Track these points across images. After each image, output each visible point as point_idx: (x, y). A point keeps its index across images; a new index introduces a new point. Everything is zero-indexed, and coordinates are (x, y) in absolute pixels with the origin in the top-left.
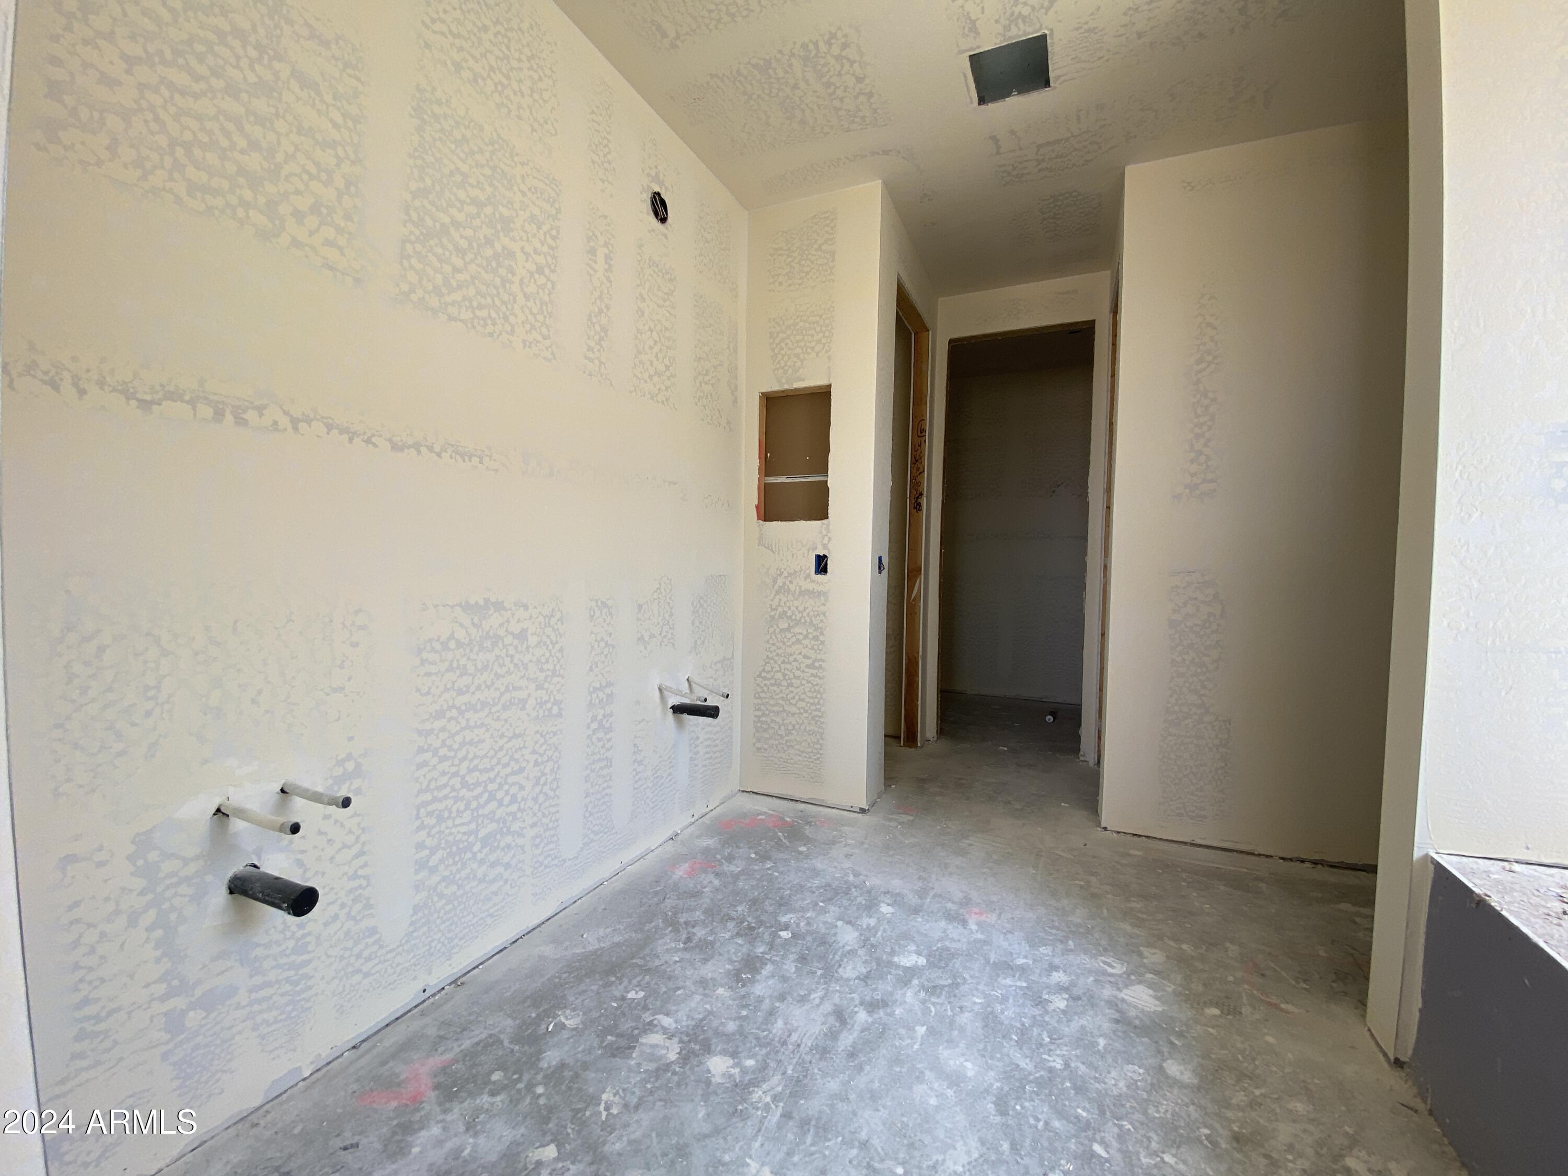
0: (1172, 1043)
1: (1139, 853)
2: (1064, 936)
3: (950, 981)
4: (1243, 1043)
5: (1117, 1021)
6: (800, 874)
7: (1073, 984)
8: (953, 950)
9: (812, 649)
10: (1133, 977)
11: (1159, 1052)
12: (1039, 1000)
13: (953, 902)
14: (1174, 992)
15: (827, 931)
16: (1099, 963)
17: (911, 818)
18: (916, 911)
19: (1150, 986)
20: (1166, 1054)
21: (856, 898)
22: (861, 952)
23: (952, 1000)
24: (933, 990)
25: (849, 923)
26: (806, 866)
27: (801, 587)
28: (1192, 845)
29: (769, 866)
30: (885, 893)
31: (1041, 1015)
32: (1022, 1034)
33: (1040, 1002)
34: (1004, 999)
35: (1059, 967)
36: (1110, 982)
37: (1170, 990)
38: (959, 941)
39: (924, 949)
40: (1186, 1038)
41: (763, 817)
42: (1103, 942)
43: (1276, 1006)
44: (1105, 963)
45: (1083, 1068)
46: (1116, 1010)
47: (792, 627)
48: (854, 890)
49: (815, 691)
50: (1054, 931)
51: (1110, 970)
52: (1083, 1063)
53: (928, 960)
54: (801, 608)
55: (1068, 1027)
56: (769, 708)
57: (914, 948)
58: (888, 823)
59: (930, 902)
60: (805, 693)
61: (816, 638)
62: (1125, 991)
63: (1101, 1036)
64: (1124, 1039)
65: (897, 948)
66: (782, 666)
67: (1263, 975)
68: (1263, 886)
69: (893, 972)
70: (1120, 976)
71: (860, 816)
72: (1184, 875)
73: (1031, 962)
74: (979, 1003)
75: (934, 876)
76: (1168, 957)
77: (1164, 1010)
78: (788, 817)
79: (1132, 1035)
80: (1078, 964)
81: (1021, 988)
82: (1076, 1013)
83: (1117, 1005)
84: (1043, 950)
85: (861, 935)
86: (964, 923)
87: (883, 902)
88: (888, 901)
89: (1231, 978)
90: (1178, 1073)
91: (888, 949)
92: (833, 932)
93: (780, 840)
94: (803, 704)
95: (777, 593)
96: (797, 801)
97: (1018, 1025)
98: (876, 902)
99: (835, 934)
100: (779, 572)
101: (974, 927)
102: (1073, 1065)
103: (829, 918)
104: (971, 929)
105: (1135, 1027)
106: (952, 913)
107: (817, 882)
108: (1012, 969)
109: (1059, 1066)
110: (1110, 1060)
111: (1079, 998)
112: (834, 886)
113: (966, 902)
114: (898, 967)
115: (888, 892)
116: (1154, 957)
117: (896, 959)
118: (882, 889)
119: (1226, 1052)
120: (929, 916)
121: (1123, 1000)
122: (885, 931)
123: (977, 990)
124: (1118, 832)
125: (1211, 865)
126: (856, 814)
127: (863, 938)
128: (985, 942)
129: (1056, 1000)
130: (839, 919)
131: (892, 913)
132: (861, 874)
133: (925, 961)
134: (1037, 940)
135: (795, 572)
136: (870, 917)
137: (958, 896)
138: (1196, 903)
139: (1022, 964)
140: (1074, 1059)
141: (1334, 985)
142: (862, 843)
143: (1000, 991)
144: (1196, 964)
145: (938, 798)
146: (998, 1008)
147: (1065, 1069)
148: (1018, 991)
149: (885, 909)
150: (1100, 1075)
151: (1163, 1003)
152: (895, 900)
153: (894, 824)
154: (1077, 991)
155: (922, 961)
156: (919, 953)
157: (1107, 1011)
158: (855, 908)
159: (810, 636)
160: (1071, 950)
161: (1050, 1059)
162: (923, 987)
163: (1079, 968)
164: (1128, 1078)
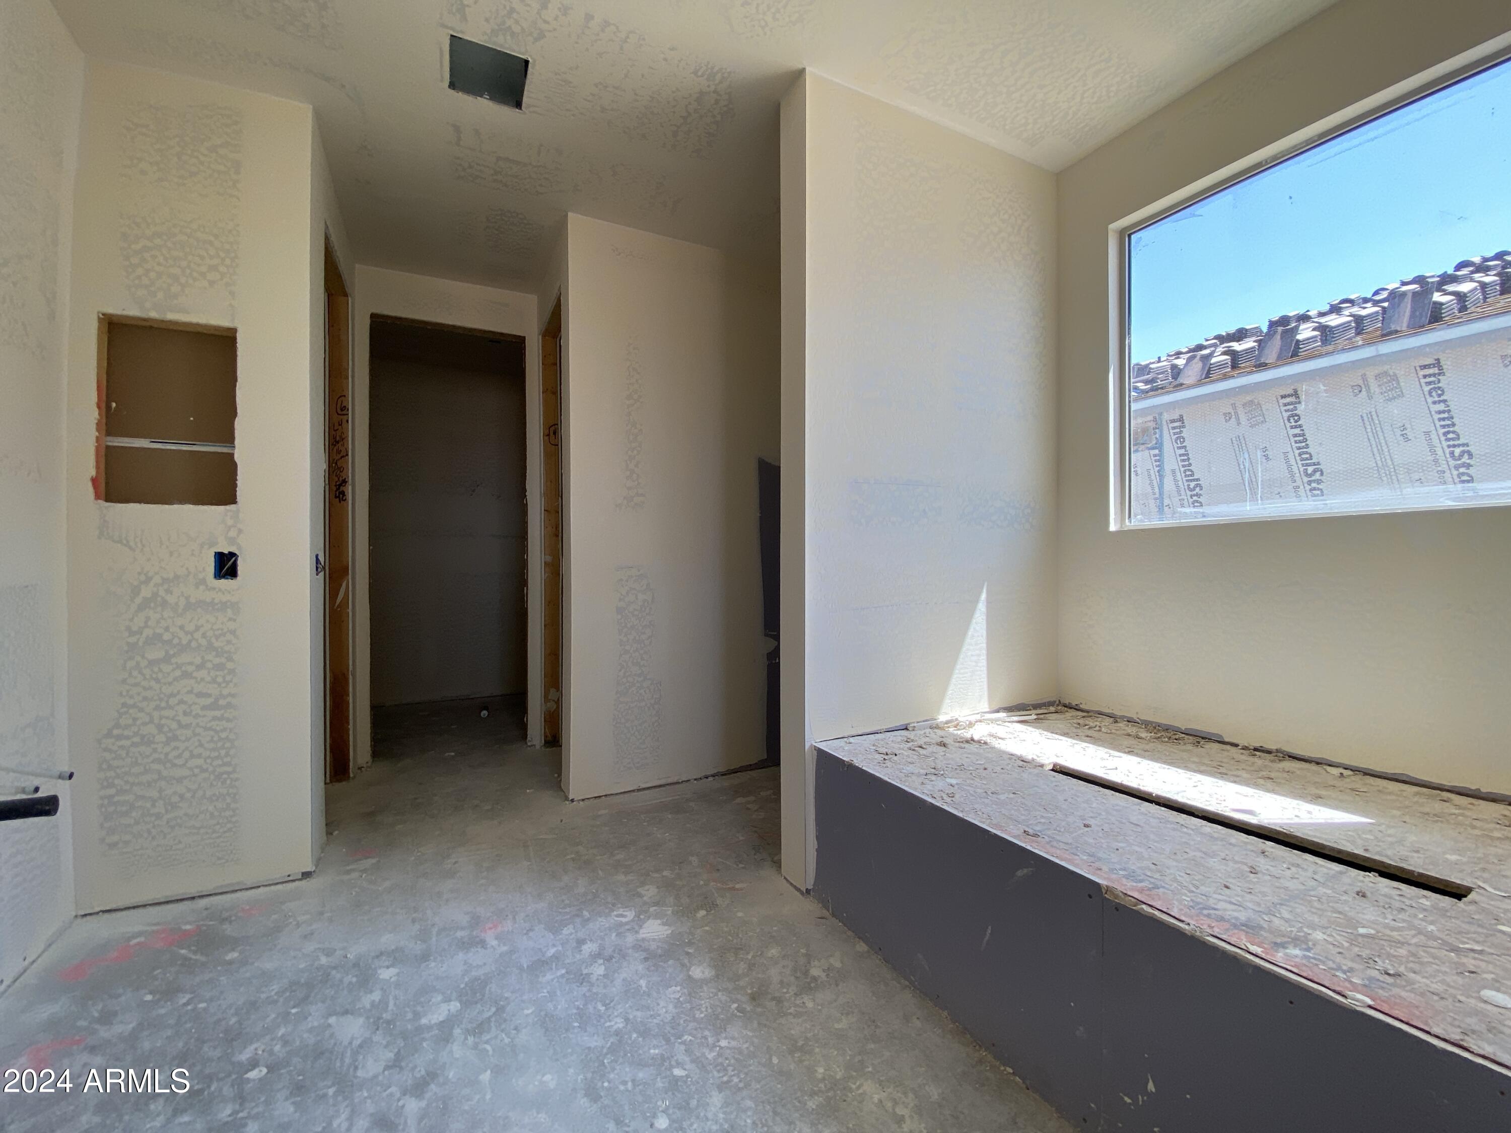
0: (688, 953)
1: (607, 811)
2: (578, 910)
3: (493, 1009)
4: (727, 927)
5: (646, 959)
6: (242, 989)
7: (602, 948)
8: (482, 977)
9: (214, 681)
10: (642, 917)
11: (683, 965)
12: (582, 977)
13: (462, 929)
14: (673, 912)
15: (319, 1038)
16: (613, 919)
17: (374, 861)
18: (425, 957)
19: (656, 916)
20: (688, 964)
21: (341, 981)
22: (376, 1038)
23: (503, 1026)
24: (479, 1029)
25: (346, 1012)
26: (248, 975)
27: (187, 598)
28: (639, 790)
29: (184, 1000)
30: (377, 957)
31: (589, 990)
32: (581, 1018)
33: (583, 979)
34: (552, 995)
35: (585, 939)
36: (628, 930)
37: (669, 912)
38: (485, 964)
39: (451, 993)
40: (694, 943)
41: (142, 939)
42: (610, 899)
43: (733, 889)
44: (617, 916)
45: (639, 1014)
46: (642, 951)
47: (174, 655)
48: (334, 972)
49: (220, 739)
50: (568, 910)
51: (624, 920)
52: (638, 1010)
53: (461, 1002)
54: (191, 627)
55: (614, 986)
56: (131, 779)
57: (440, 998)
58: (346, 877)
59: (437, 940)
60: (201, 745)
61: (220, 667)
62: (641, 931)
63: (641, 978)
64: (657, 971)
65: (419, 1008)
66: (156, 714)
67: (718, 870)
68: (692, 804)
69: (427, 1035)
70: (633, 921)
71: (304, 882)
72: (643, 816)
73: (560, 948)
74: (532, 1013)
75: (429, 912)
76: (658, 887)
77: (672, 931)
78: (186, 924)
79: (661, 963)
80: (599, 929)
81: (562, 976)
82: (614, 972)
83: (641, 946)
84: (566, 931)
85: (368, 1018)
86: (483, 943)
87: (380, 967)
88: (387, 963)
89: (702, 883)
90: (701, 974)
91: (410, 1016)
92: (327, 1033)
93: (186, 959)
94: (200, 762)
95: (141, 608)
96: (193, 898)
97: (575, 1011)
98: (370, 972)
99: (332, 1035)
100: (143, 578)
101: (494, 943)
102: (631, 1017)
103: (314, 1021)
104: (492, 946)
105: (660, 956)
106: (466, 940)
107: (275, 987)
108: (547, 963)
109: (621, 1026)
110: (655, 994)
111: (611, 957)
112: (303, 981)
113: (476, 921)
114: (429, 1028)
115: (382, 954)
116: (650, 892)
117: (424, 1021)
118: (373, 954)
119: (721, 939)
120: (441, 956)
121: (643, 940)
122: (396, 998)
123: (523, 1001)
124: (583, 800)
125: (655, 802)
126: (297, 883)
127: (372, 1020)
128: (512, 952)
129: (595, 969)
130: (330, 1015)
131: (398, 974)
132: (335, 950)
133: (458, 1005)
134: (556, 925)
135: (177, 577)
136: (371, 992)
137: (464, 920)
138: (659, 836)
139: (554, 955)
140: (630, 1011)
141: (756, 857)
142: (322, 913)
143: (545, 991)
144: (677, 883)
145: (399, 827)
146: (550, 1006)
147: (627, 1025)
148: (560, 980)
149: (387, 974)
150: (653, 1010)
151: (669, 925)
152: (395, 958)
153: (355, 875)
154: (608, 951)
155: (455, 1006)
156: (448, 1000)
157: (636, 955)
158: (345, 992)
159: (209, 665)
160: (588, 919)
161: (613, 1023)
162: (468, 1032)
163: (601, 932)
164: (672, 1000)
